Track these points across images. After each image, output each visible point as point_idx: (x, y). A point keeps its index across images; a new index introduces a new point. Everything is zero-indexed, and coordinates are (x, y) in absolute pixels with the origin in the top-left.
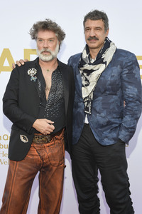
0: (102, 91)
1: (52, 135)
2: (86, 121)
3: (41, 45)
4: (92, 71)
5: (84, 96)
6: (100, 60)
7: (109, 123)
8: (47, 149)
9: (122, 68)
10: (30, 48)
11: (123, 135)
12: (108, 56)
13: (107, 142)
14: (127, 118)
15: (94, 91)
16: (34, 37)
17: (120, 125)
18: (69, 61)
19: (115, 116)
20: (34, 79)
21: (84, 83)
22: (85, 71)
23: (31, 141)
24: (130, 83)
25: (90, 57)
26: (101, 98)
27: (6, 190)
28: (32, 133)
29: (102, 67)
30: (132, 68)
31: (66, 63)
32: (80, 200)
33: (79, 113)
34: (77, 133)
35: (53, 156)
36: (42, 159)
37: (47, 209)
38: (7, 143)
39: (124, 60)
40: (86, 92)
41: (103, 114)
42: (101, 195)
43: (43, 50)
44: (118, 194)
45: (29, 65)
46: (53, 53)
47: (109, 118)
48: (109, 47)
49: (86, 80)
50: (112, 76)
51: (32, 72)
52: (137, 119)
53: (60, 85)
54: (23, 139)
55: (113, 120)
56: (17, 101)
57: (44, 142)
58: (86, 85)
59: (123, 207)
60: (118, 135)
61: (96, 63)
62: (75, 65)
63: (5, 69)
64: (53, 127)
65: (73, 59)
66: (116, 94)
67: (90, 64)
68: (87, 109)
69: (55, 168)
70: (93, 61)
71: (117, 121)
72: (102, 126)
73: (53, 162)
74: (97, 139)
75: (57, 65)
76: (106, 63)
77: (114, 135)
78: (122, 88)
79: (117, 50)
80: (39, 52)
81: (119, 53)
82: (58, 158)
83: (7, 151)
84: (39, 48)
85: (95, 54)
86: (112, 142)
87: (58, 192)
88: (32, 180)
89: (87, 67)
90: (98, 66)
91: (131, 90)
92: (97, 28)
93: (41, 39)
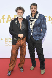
1: (23, 38)
2: (32, 34)
3: (19, 14)
4: (33, 21)
5: (31, 28)
7: (38, 35)
8: (22, 42)
9: (41, 20)
10: (15, 15)
11: (41, 38)
12: (37, 16)
13: (37, 40)
14: (42, 33)
15: (33, 26)
16: (16, 11)
18: (26, 18)
19: (39, 33)
20: (17, 23)
21: (31, 24)
22: (31, 21)
24: (43, 24)
25: (32, 16)
26: (35, 28)
29: (36, 20)
30: (44, 20)
31: (25, 18)
35: (23, 43)
37: (22, 56)
38: (11, 40)
40: (31, 26)
41: (36, 32)
42: (36, 52)
43: (19, 15)
44: (40, 52)
46: (22, 16)
47: (38, 33)
48: (37, 14)
49: (31, 23)
51: (16, 21)
52: (45, 33)
53: (24, 25)
54: (15, 39)
56: (13, 30)
57: (21, 40)
58: (31, 25)
59: (41, 55)
61: (34, 18)
62: (28, 19)
63: (9, 21)
64: (23, 36)
65: (27, 17)
66: (39, 27)
67: (32, 19)
68: (32, 31)
69: (24, 46)
70: (33, 18)
72: (36, 35)
73: (23, 45)
74: (34, 39)
75: (23, 19)
76: (36, 18)
77: (39, 38)
78: (41, 25)
84: (18, 15)
85: (33, 16)
86: (38, 40)
87: (25, 52)
88: (18, 49)
89: (31, 19)
91: (43, 26)
92: (35, 8)
93: (19, 12)
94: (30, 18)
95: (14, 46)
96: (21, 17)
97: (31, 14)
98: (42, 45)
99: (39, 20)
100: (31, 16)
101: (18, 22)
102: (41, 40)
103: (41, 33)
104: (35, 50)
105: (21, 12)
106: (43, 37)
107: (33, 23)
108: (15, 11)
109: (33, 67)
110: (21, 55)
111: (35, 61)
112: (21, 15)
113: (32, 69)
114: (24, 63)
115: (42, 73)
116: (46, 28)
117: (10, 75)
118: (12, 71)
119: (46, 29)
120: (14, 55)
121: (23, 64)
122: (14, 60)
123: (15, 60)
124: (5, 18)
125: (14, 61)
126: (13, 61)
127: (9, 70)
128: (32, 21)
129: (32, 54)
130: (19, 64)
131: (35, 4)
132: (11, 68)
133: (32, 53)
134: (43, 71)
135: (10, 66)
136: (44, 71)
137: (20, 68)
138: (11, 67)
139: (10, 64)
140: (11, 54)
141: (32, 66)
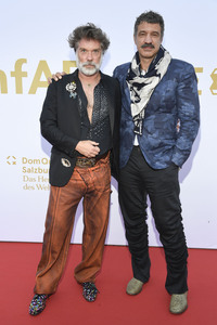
0: (155, 108)
2: (136, 143)
4: (144, 85)
5: (133, 115)
6: (152, 72)
7: (161, 145)
8: (92, 174)
9: (178, 82)
10: (69, 59)
11: (176, 158)
12: (162, 67)
13: (159, 165)
14: (182, 140)
15: (145, 109)
17: (174, 147)
18: (114, 72)
19: (168, 136)
20: (73, 95)
21: (133, 98)
22: (135, 84)
23: (74, 165)
24: (187, 100)
26: (153, 116)
27: (49, 215)
28: (75, 156)
29: (155, 81)
30: (190, 82)
31: (111, 75)
32: (127, 227)
33: (128, 134)
34: (125, 155)
35: (98, 181)
36: (87, 184)
37: (93, 235)
38: (48, 167)
39: (181, 72)
41: (155, 135)
43: (86, 63)
45: (67, 78)
46: (98, 66)
47: (162, 139)
48: (163, 56)
49: (137, 95)
50: (167, 92)
51: (71, 87)
52: (193, 140)
54: (65, 163)
55: (166, 142)
56: (56, 121)
57: (89, 166)
58: (137, 102)
59: (174, 233)
60: (171, 158)
64: (98, 149)
65: (119, 70)
66: (170, 112)
67: (141, 76)
68: (137, 129)
69: (100, 194)
70: (144, 73)
71: (171, 143)
72: (154, 148)
73: (98, 187)
74: (149, 162)
75: (99, 78)
76: (159, 75)
77: (168, 158)
78: (178, 105)
79: (172, 60)
80: (81, 65)
81: (174, 63)
82: (104, 183)
83: (47, 176)
84: (81, 60)
86: (164, 166)
87: (105, 218)
88: (77, 205)
89: (138, 80)
90: (150, 79)
91: (187, 108)
92: (154, 34)
93: (84, 50)
94: (132, 75)
95: (61, 191)
96: (92, 72)
97: (138, 57)
98: (177, 190)
99: (171, 84)
100: (135, 66)
101: (79, 89)
102: (177, 168)
103: (175, 137)
104: (149, 211)
105: (95, 50)
106: (187, 154)
107: (145, 93)
108: (68, 44)
109: (139, 283)
110: (88, 228)
111: (148, 259)
112: (93, 63)
113: (132, 292)
114: (99, 265)
115: (177, 308)
116: (196, 119)
117: (40, 311)
118: (49, 295)
119: (198, 122)
120: (58, 227)
121: (95, 270)
122: (58, 249)
123: (62, 249)
124: (25, 74)
125: (56, 256)
126: (53, 252)
127: (35, 293)
128: (140, 86)
129: (135, 227)
130: (80, 269)
131: (153, 18)
132: (47, 282)
133: (133, 223)
134: (179, 302)
135: (40, 277)
136: (185, 302)
137: (81, 284)
138: (43, 278)
139: (39, 266)
140: (47, 225)
141: (134, 280)
